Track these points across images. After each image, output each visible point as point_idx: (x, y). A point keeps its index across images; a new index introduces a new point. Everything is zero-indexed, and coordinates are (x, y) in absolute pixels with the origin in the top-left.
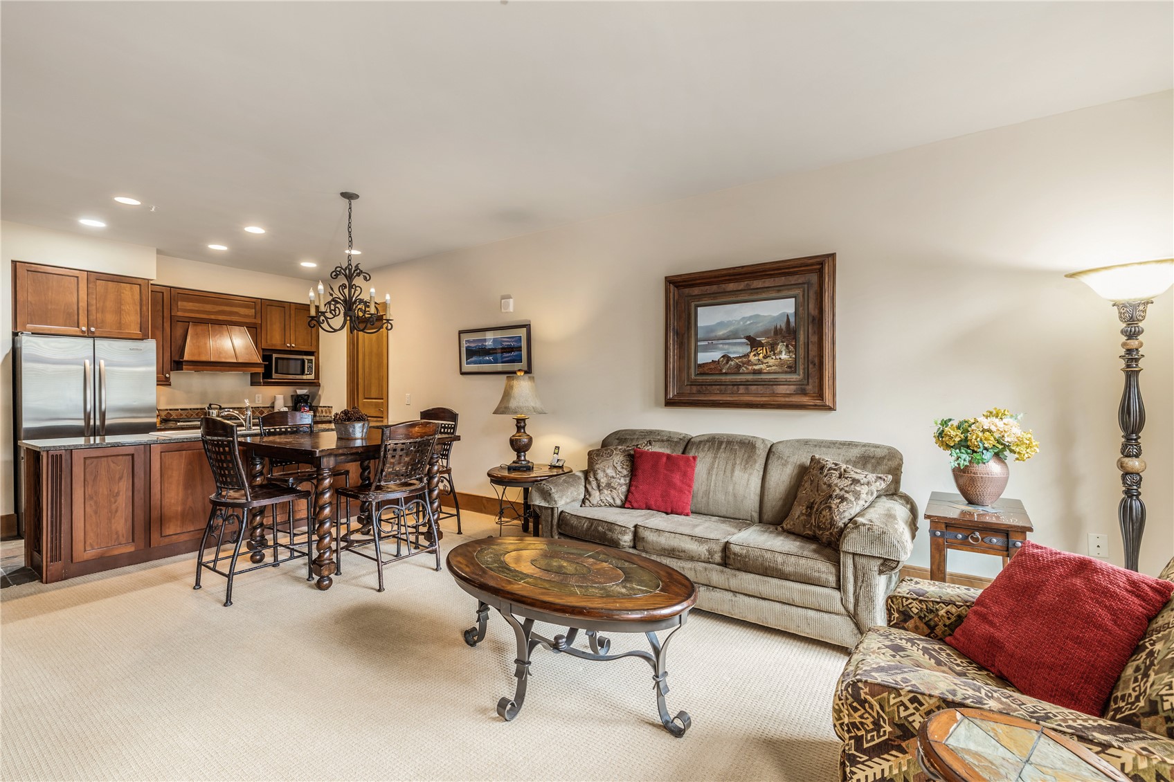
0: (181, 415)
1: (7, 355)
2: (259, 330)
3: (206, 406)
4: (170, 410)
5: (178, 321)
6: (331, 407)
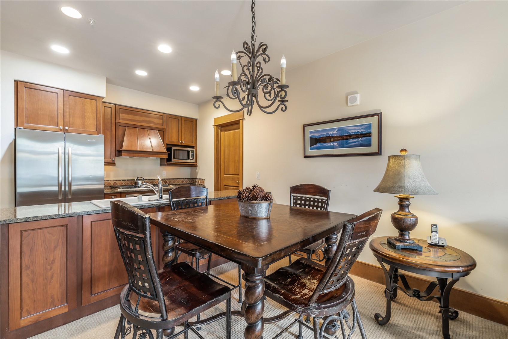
0: (122, 183)
1: (11, 144)
2: (165, 132)
3: (135, 178)
4: (116, 180)
5: (119, 126)
6: (204, 179)
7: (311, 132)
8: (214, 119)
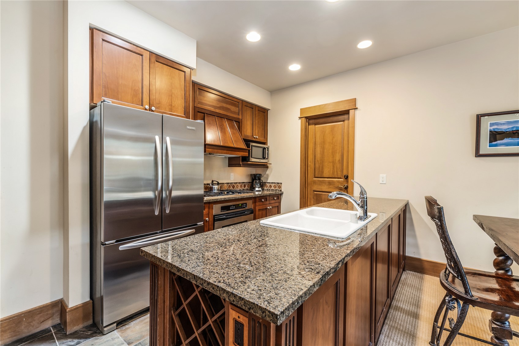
1: (85, 128)
2: (240, 124)
3: (210, 182)
5: (198, 112)
6: (281, 183)
7: (492, 125)
8: (301, 109)
